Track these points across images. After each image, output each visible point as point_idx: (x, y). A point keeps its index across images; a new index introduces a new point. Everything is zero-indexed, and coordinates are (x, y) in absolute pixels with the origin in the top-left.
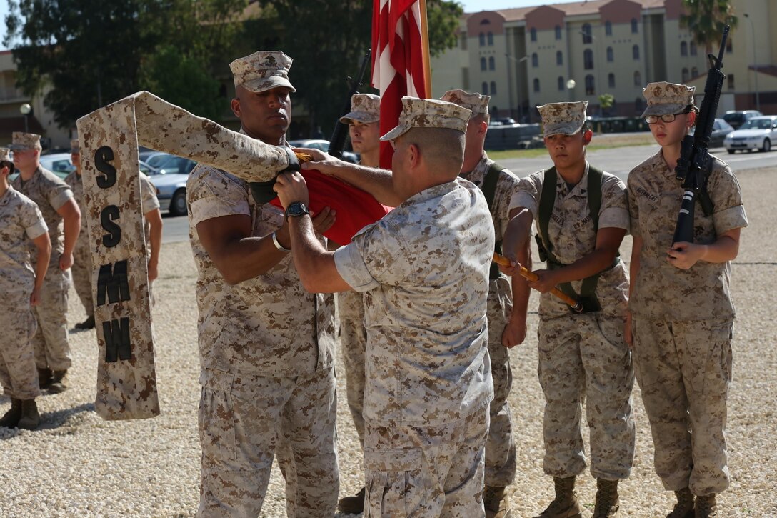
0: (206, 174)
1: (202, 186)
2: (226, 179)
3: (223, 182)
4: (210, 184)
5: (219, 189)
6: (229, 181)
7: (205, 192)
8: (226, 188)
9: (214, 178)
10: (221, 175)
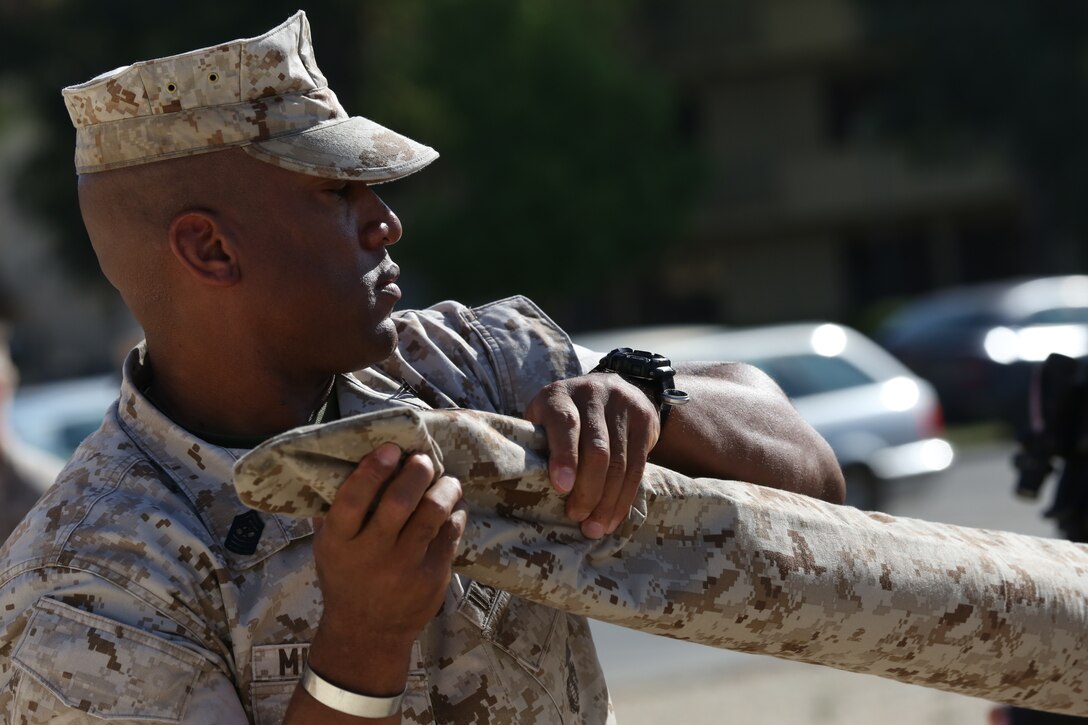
0: (18, 629)
1: (14, 682)
2: (105, 628)
3: (97, 642)
4: (45, 671)
5: (88, 678)
6: (120, 633)
7: (33, 706)
8: (114, 665)
9: (53, 638)
10: (80, 615)
